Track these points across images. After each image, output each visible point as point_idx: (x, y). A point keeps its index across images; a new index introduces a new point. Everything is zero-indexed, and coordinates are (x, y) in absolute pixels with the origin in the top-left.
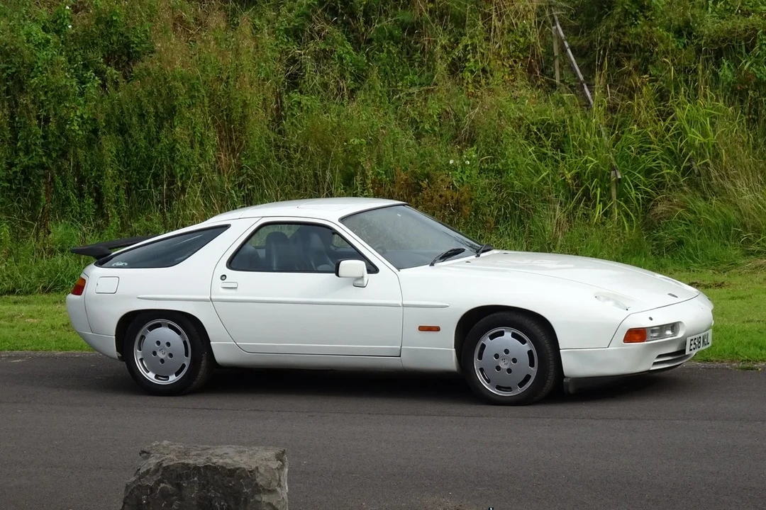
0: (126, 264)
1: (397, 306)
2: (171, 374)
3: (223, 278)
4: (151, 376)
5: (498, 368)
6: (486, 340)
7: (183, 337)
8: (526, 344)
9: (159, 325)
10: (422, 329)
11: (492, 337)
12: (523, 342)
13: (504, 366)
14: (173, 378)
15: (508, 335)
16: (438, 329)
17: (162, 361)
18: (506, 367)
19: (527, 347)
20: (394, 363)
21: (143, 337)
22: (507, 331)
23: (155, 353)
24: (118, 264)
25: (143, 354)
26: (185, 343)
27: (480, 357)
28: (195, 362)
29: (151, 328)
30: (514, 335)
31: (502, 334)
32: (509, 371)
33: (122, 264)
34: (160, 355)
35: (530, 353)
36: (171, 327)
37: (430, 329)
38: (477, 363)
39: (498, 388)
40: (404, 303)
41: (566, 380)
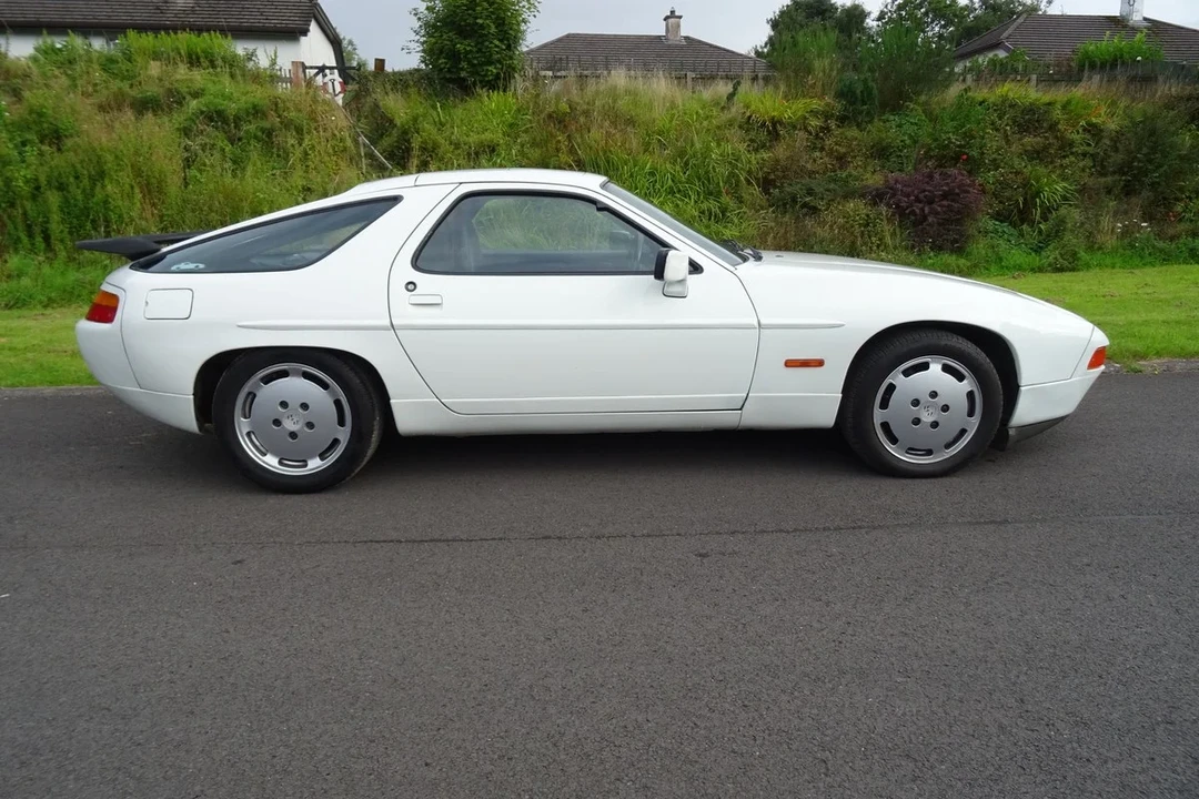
0: (201, 266)
1: (752, 327)
2: (312, 457)
3: (411, 287)
4: (271, 461)
5: (917, 421)
6: (896, 378)
7: (333, 393)
8: (965, 382)
9: (284, 374)
10: (789, 364)
11: (907, 373)
12: (960, 378)
13: (927, 418)
14: (315, 464)
15: (935, 368)
16: (820, 363)
17: (293, 435)
18: (931, 419)
19: (966, 385)
20: (729, 419)
21: (252, 396)
22: (933, 362)
23: (277, 422)
24: (183, 266)
25: (251, 424)
26: (338, 403)
27: (884, 405)
28: (359, 436)
29: (268, 380)
30: (946, 368)
31: (925, 366)
32: (935, 425)
33: (192, 266)
34: (289, 425)
35: (970, 395)
36: (307, 376)
37: (805, 364)
38: (879, 416)
39: (911, 450)
40: (763, 322)
41: (1012, 432)
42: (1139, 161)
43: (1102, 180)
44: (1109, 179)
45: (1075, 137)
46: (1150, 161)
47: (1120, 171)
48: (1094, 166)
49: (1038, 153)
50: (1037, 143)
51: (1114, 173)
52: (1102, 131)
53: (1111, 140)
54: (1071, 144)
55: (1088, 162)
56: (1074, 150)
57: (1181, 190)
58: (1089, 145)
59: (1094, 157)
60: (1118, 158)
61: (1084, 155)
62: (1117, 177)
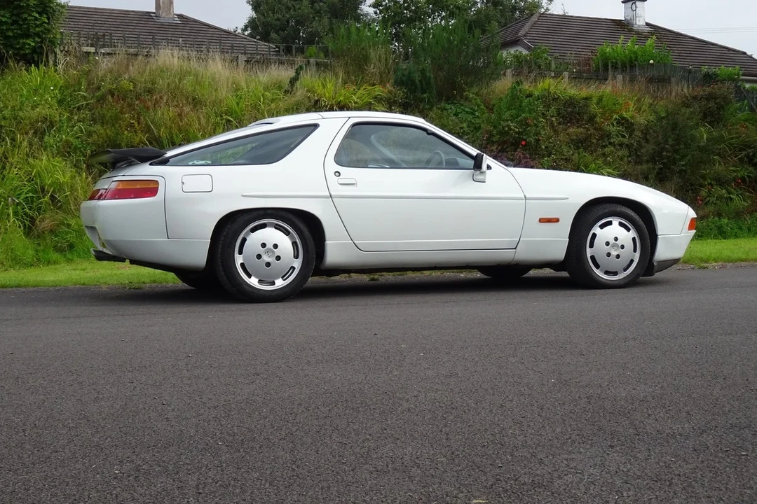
1: (521, 199)
2: (278, 279)
3: (337, 174)
4: (253, 281)
5: (609, 255)
6: (596, 230)
7: (292, 238)
8: (631, 232)
9: (264, 226)
10: (542, 220)
11: (602, 227)
12: (628, 230)
13: (614, 253)
14: (280, 283)
15: (616, 224)
16: (557, 220)
17: (268, 264)
18: (616, 253)
19: (631, 234)
20: (509, 255)
21: (244, 240)
22: (614, 220)
23: (259, 256)
25: (243, 258)
26: (294, 244)
27: (591, 246)
28: (306, 265)
29: (253, 230)
30: (621, 224)
31: (610, 223)
32: (618, 256)
34: (266, 258)
36: (277, 227)
37: (549, 221)
38: (589, 252)
39: (607, 273)
40: (527, 196)
41: (655, 264)
42: (668, 151)
43: (639, 167)
44: (645, 167)
45: (612, 129)
46: (676, 151)
47: (653, 160)
48: (629, 156)
49: (581, 142)
50: (581, 133)
51: (648, 161)
52: (632, 124)
53: (642, 132)
54: (609, 136)
55: (625, 152)
56: (612, 141)
57: (704, 177)
58: (623, 136)
59: (629, 146)
60: (649, 148)
61: (621, 145)
62: (650, 165)
